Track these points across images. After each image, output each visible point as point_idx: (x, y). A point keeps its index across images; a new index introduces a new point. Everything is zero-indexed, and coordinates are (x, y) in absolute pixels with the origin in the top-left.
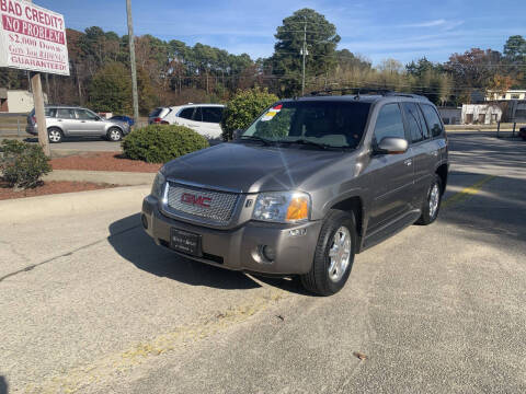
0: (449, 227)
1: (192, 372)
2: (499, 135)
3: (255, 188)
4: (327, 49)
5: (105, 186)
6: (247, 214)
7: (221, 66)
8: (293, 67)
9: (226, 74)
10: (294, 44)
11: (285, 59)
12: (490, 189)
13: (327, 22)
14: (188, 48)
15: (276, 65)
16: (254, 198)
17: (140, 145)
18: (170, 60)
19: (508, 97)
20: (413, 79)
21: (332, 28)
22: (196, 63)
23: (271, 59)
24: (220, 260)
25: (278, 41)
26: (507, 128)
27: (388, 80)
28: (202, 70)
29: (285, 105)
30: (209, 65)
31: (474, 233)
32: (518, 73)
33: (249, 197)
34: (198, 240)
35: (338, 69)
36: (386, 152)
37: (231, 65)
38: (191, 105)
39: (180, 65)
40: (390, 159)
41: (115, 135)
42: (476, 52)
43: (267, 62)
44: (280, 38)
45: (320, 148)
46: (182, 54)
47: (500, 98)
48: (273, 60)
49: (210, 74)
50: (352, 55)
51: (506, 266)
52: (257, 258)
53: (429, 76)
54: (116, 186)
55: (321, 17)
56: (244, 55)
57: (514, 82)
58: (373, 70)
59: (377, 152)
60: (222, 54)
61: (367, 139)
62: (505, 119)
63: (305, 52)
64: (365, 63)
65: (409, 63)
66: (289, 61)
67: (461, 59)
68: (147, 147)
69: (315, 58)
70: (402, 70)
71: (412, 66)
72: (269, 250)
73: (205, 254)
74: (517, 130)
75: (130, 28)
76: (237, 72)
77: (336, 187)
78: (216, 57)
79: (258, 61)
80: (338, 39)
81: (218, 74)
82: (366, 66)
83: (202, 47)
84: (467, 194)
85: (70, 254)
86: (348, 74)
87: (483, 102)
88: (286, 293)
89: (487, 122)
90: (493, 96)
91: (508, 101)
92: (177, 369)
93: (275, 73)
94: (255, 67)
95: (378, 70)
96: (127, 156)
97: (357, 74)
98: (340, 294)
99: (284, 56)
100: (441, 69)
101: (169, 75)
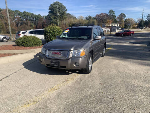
0: (108, 57)
1: (67, 92)
2: (111, 35)
3: (72, 49)
4: (64, 13)
5: (14, 54)
6: (71, 55)
7: (32, 18)
8: (55, 18)
9: (34, 21)
10: (54, 12)
11: (52, 16)
12: (113, 48)
13: (63, 6)
14: (21, 13)
15: (49, 17)
16: (72, 51)
17: (22, 42)
18: (16, 16)
19: (111, 25)
20: (87, 21)
21: (65, 7)
22: (24, 17)
23: (47, 16)
24: (65, 67)
25: (49, 11)
26: (112, 33)
27: (81, 22)
28: (26, 19)
29: (69, 29)
30: (28, 18)
31: (114, 58)
32: (112, 19)
33: (71, 51)
34: (59, 63)
35: (67, 19)
36: (97, 39)
37: (35, 18)
38: (32, 30)
39: (19, 18)
40: (97, 41)
41: (5, 40)
42: (102, 14)
43: (46, 17)
44: (50, 10)
45: (82, 39)
46: (19, 14)
47: (109, 26)
48: (49, 16)
49: (29, 20)
50: (70, 15)
51: (123, 64)
52: (75, 65)
53: (91, 20)
54: (18, 54)
55: (62, 4)
56: (39, 15)
57: (112, 22)
58: (77, 19)
59: (95, 40)
60: (32, 15)
61: (92, 37)
62: (111, 31)
63: (58, 14)
64: (74, 17)
65: (86, 17)
66: (53, 16)
67: (99, 16)
68: (24, 42)
69: (61, 15)
70: (84, 19)
71: (87, 17)
72: (77, 63)
73: (61, 66)
74: (115, 34)
75: (6, 7)
76: (37, 20)
77: (88, 48)
78: (30, 15)
79: (44, 16)
80: (67, 10)
81: (31, 20)
82: (74, 18)
83: (26, 12)
84: (109, 49)
85: (16, 72)
86: (70, 20)
87: (105, 27)
88: (79, 74)
89: (107, 32)
90: (107, 25)
91: (111, 26)
92: (63, 92)
93: (49, 20)
94: (43, 18)
95: (78, 19)
96: (18, 45)
97: (72, 20)
98: (91, 73)
99: (52, 15)
100: (94, 18)
101: (16, 21)
